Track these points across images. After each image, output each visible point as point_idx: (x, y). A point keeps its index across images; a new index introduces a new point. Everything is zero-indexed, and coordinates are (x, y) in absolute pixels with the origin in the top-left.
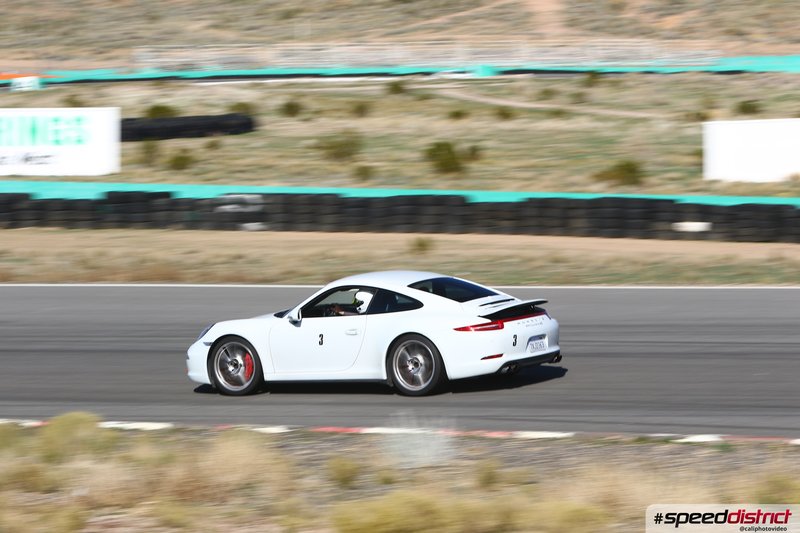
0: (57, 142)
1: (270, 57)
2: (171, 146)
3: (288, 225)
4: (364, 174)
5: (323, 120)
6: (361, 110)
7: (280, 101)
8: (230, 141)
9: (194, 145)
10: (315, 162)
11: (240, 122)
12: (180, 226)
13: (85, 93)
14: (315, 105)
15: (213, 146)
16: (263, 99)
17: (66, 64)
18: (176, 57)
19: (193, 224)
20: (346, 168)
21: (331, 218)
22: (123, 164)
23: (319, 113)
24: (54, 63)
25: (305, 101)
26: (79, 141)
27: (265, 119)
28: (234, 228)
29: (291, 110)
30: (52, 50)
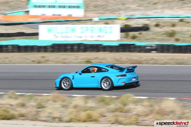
0: (106, 33)
1: (151, 13)
2: (131, 34)
3: (162, 51)
4: (177, 40)
5: (165, 28)
6: (174, 25)
7: (154, 23)
8: (144, 33)
9: (136, 33)
10: (165, 37)
11: (146, 28)
12: (137, 52)
13: (109, 21)
14: (163, 24)
15: (140, 34)
16: (151, 23)
17: (104, 15)
18: (130, 13)
19: (140, 52)
20: (173, 39)
21: (172, 50)
22: (121, 38)
23: (164, 26)
24: (101, 15)
25: (160, 23)
26: (111, 32)
27: (151, 28)
28: (150, 52)
29: (157, 25)
30: (101, 12)
